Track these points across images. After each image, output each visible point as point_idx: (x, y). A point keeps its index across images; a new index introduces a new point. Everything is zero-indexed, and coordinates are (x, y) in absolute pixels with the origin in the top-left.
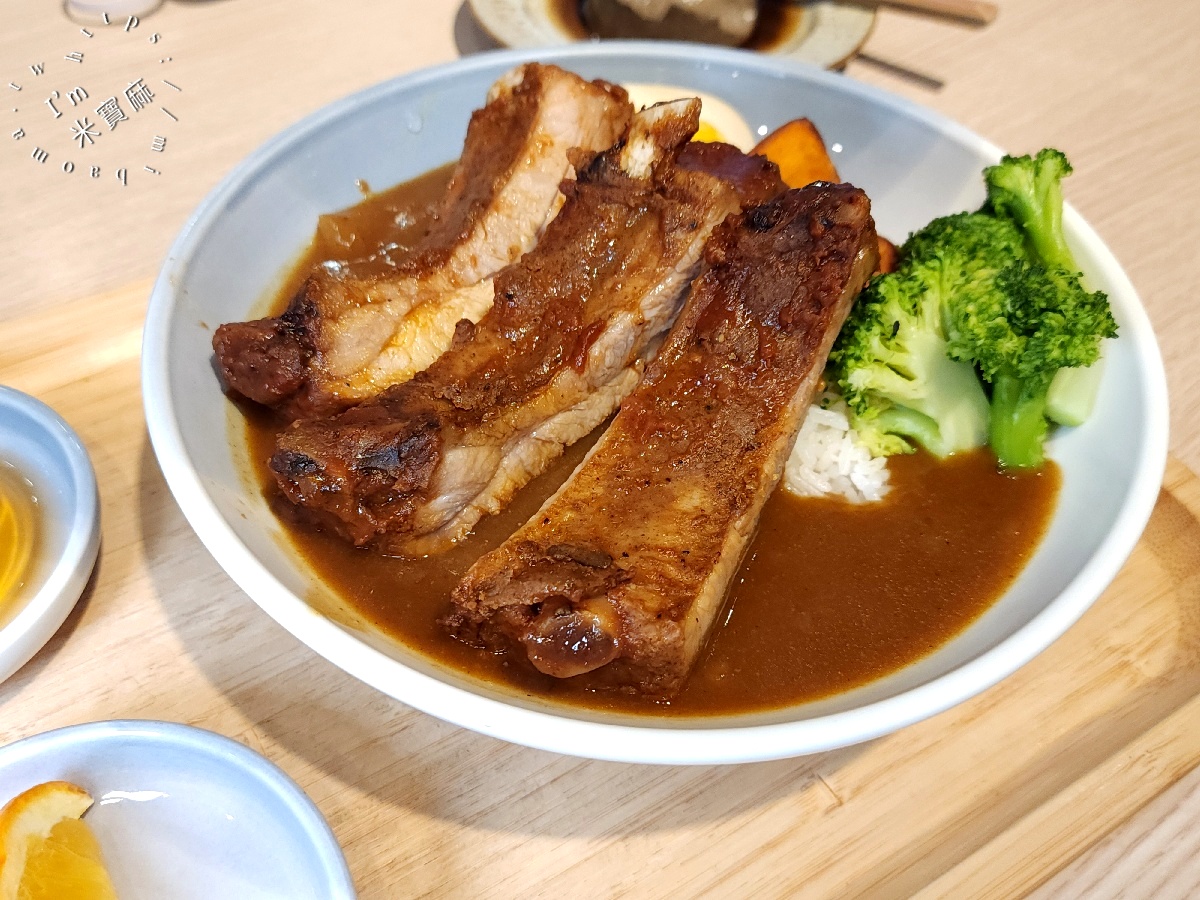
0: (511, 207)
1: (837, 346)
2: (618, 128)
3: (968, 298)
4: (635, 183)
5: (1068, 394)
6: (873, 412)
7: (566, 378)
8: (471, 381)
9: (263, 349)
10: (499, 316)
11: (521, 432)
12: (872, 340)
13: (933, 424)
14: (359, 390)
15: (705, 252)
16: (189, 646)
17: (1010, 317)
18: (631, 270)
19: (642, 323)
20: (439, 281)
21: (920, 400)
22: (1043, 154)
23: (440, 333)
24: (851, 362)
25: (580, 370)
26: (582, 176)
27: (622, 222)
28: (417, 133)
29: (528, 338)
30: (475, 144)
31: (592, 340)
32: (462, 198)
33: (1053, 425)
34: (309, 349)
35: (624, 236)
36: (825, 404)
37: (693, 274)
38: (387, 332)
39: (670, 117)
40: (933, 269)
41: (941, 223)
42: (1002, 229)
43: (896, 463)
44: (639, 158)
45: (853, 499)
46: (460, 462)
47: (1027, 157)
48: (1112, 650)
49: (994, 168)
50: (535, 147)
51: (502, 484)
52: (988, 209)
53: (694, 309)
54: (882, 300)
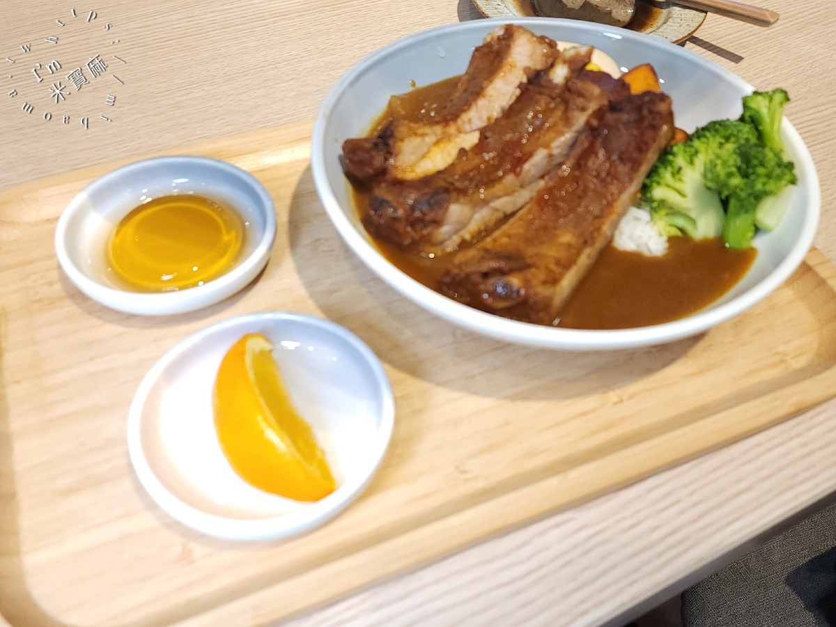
0: (491, 96)
1: (649, 176)
2: (550, 61)
3: (718, 157)
4: (556, 86)
5: (768, 213)
6: (663, 212)
7: (510, 178)
8: (464, 176)
9: (368, 151)
10: (480, 147)
11: (485, 202)
12: (666, 175)
13: (693, 221)
14: (410, 176)
15: (588, 123)
16: (312, 295)
17: (739, 169)
18: (549, 128)
19: (551, 156)
20: (452, 129)
21: (689, 209)
22: (774, 92)
23: (449, 154)
24: (654, 185)
25: (517, 175)
26: (530, 81)
27: (547, 105)
28: (442, 58)
29: (493, 159)
30: (475, 64)
31: (525, 161)
32: (465, 91)
33: (757, 230)
34: (389, 153)
35: (548, 112)
36: (639, 206)
37: (579, 133)
38: (425, 149)
39: (577, 55)
40: (703, 143)
41: (714, 123)
42: (746, 129)
43: (672, 240)
44: (560, 74)
45: (646, 253)
46: (456, 210)
47: (767, 93)
48: (778, 353)
49: (748, 97)
50: (506, 68)
51: (473, 226)
52: (742, 119)
53: (578, 150)
54: (674, 154)
